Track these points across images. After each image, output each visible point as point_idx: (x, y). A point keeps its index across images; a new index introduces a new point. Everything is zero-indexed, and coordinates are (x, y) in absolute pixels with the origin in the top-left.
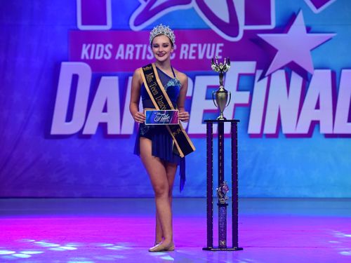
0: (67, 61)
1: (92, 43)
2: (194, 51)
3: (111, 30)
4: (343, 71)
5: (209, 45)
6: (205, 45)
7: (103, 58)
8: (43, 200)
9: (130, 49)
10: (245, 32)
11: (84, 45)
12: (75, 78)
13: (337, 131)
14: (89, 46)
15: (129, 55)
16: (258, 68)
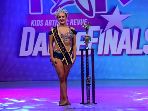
0: (25, 27)
1: (35, 20)
2: (76, 22)
3: (43, 14)
4: (135, 29)
5: (82, 20)
6: (80, 20)
7: (40, 26)
8: (17, 82)
9: (50, 22)
10: (96, 14)
11: (32, 21)
12: (29, 34)
13: (132, 53)
14: (34, 21)
15: (50, 24)
16: (101, 28)
